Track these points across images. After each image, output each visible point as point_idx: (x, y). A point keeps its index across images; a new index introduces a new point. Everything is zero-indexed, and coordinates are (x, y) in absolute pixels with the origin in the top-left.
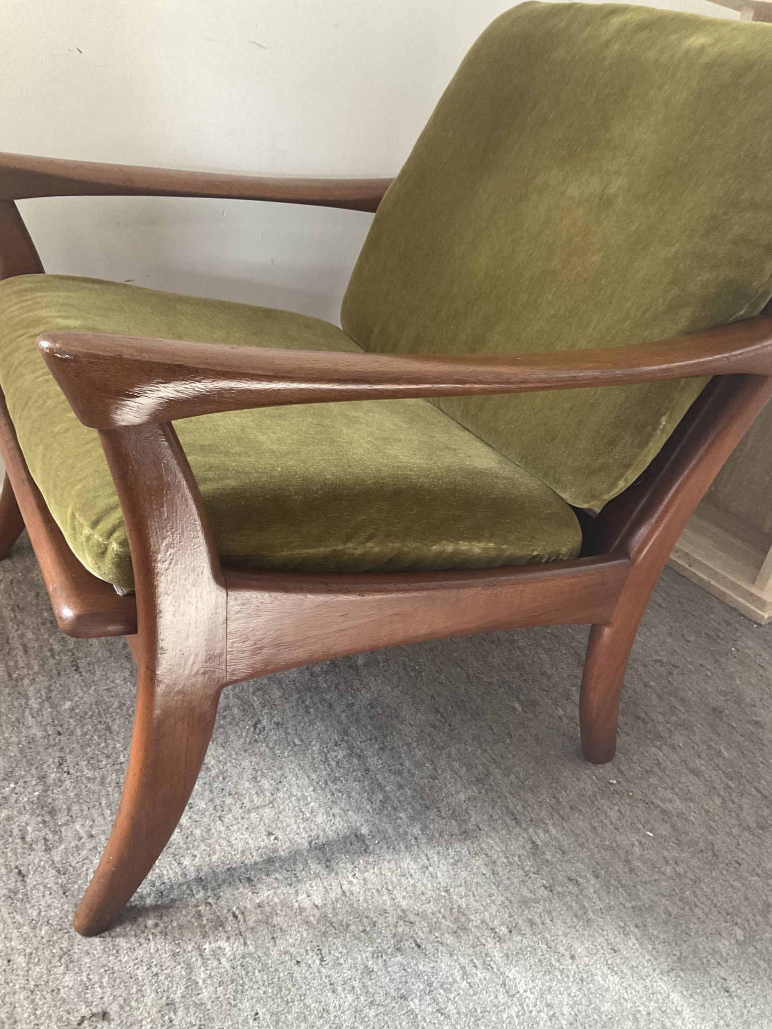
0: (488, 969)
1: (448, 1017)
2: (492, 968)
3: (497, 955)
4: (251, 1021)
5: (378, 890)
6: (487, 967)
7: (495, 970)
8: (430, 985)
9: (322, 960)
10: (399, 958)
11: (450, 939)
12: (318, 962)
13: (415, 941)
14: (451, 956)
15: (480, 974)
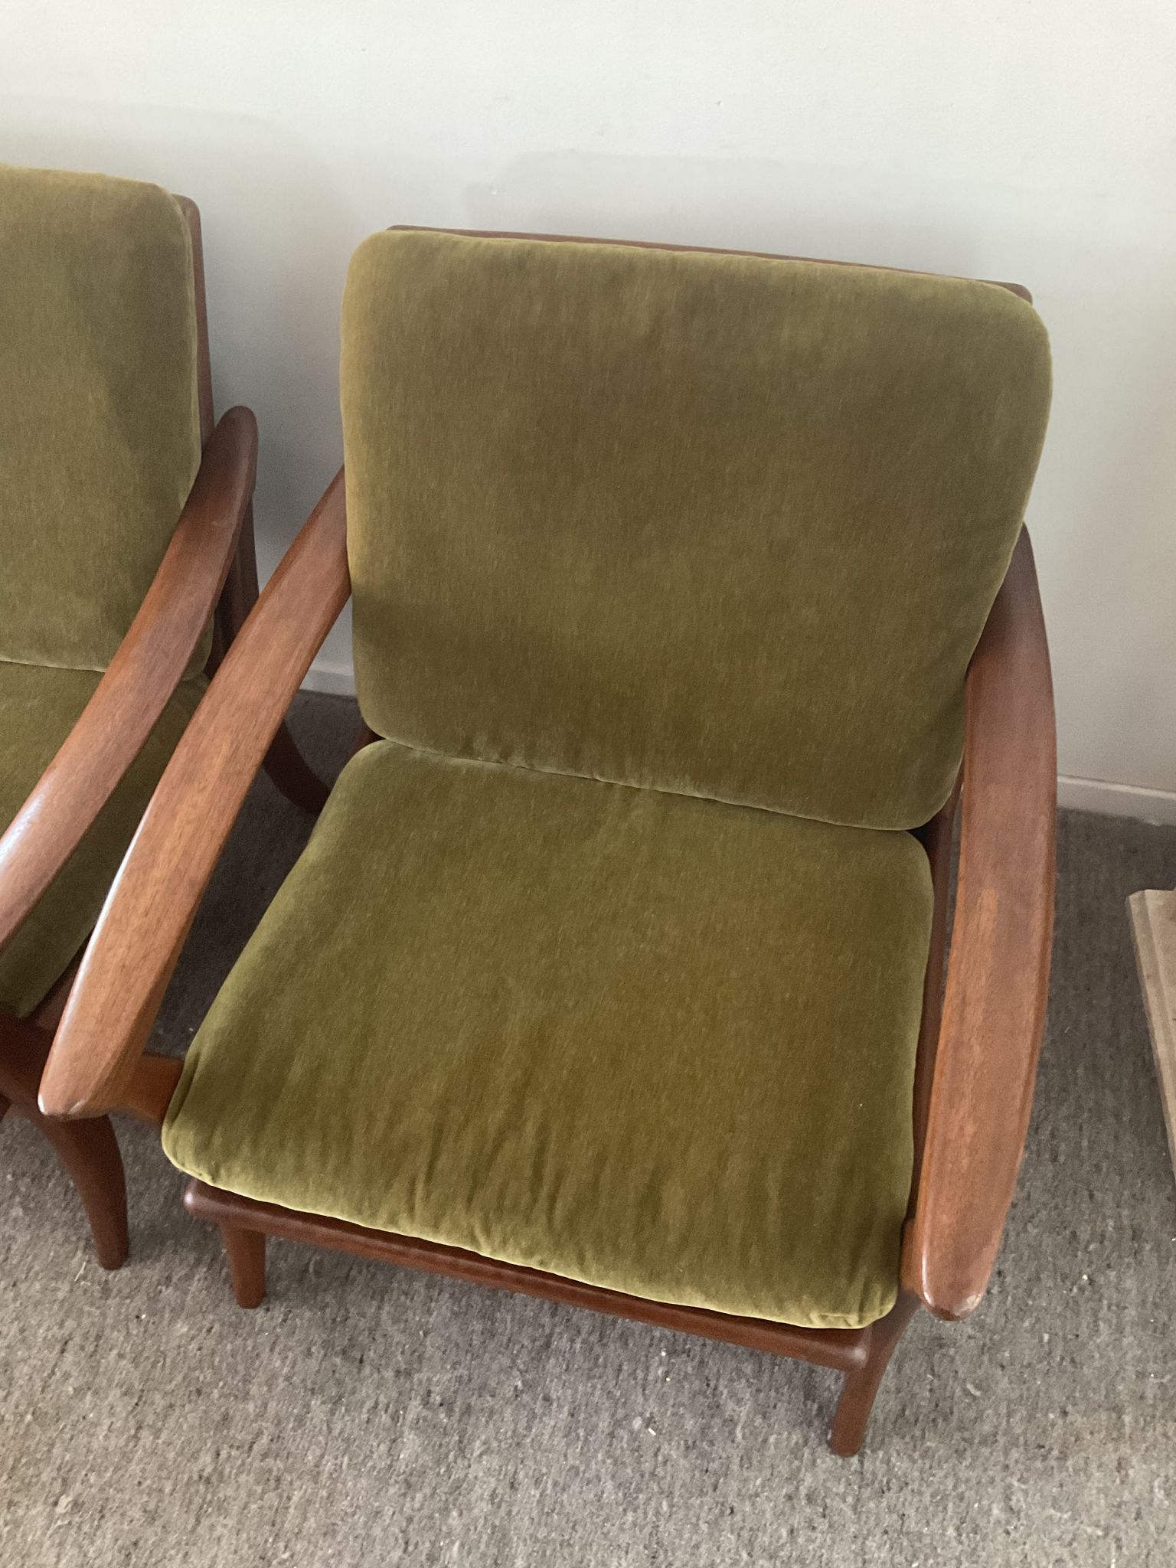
0: (393, 1419)
1: (330, 1430)
2: (398, 1421)
3: (411, 1416)
4: (204, 1330)
5: (374, 1293)
6: (395, 1418)
7: (399, 1424)
8: (340, 1398)
9: (284, 1321)
10: (338, 1360)
11: (389, 1374)
12: (280, 1320)
13: (362, 1356)
14: (378, 1387)
15: (385, 1418)
